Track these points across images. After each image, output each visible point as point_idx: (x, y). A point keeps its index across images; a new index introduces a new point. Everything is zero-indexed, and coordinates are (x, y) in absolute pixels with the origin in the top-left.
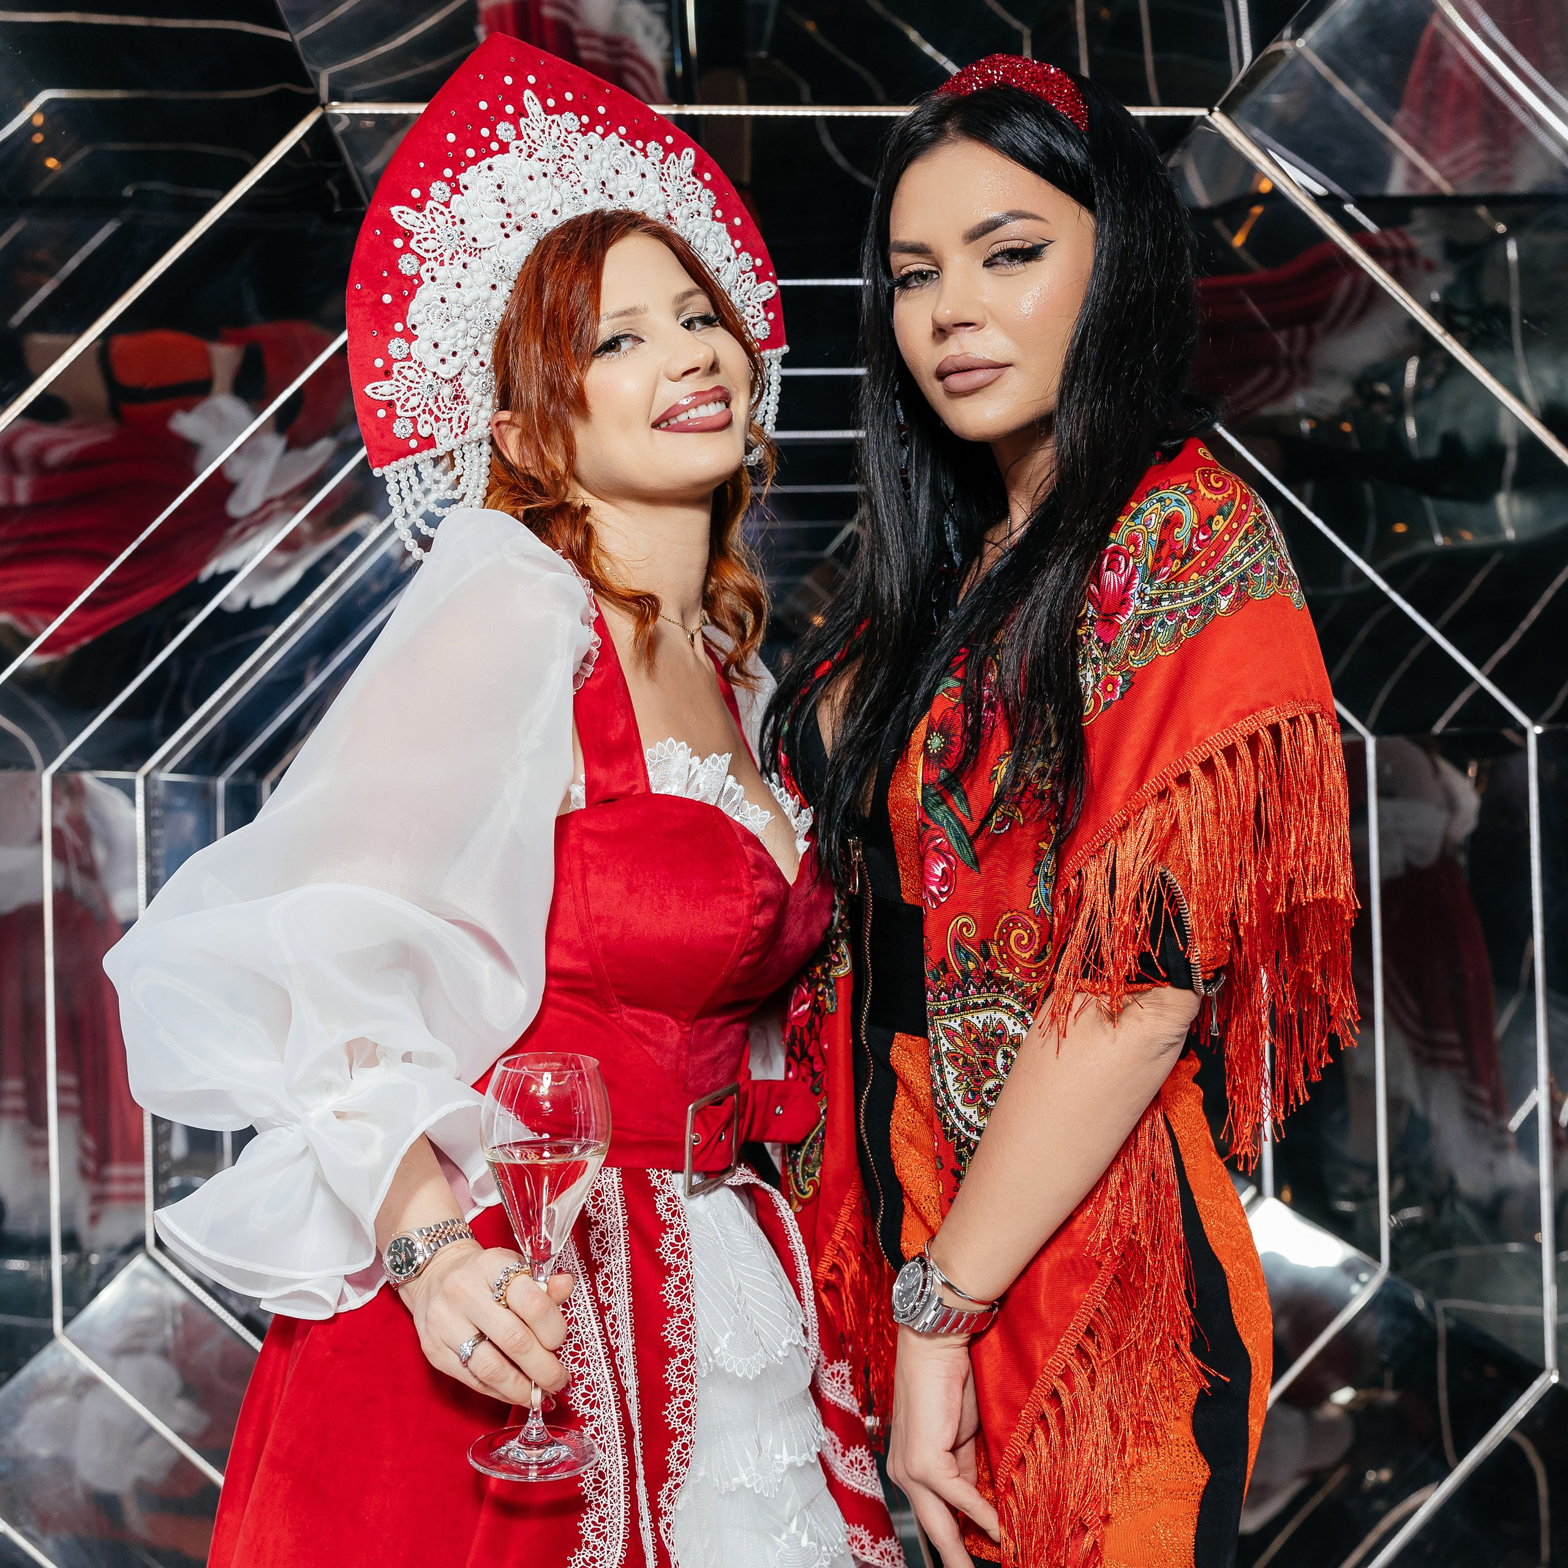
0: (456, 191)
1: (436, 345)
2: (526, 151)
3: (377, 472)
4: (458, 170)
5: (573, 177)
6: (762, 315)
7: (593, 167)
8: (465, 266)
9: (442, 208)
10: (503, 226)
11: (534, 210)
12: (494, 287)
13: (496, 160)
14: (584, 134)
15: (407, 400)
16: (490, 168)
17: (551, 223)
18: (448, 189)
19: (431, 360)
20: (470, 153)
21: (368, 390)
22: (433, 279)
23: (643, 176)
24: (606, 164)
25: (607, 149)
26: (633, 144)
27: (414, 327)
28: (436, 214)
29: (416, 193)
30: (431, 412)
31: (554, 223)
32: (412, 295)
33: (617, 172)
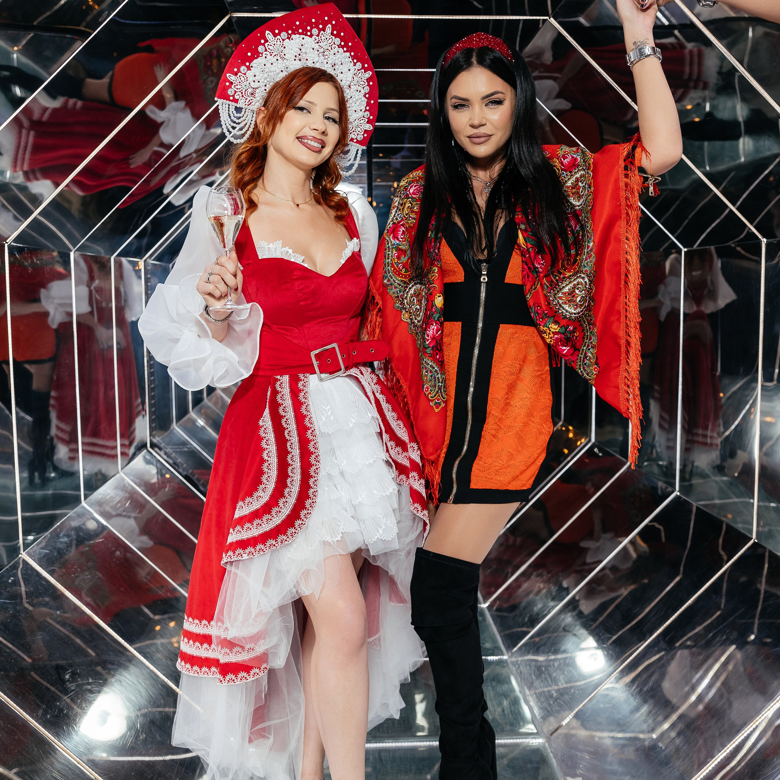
0: (289, 38)
1: (255, 76)
2: (317, 41)
3: (216, 99)
4: (294, 33)
5: (326, 57)
6: (362, 133)
7: (334, 58)
8: (277, 60)
9: (281, 40)
10: (296, 56)
11: (308, 58)
12: (282, 71)
13: (306, 37)
14: (339, 47)
15: (237, 85)
16: (303, 39)
17: (310, 64)
18: (287, 36)
19: (251, 79)
20: (300, 31)
21: (228, 75)
22: (266, 57)
23: (349, 70)
24: (339, 60)
25: (343, 56)
26: (353, 60)
27: (252, 67)
28: (278, 41)
29: (277, 31)
30: (242, 93)
31: (312, 65)
32: (257, 58)
33: (342, 64)
